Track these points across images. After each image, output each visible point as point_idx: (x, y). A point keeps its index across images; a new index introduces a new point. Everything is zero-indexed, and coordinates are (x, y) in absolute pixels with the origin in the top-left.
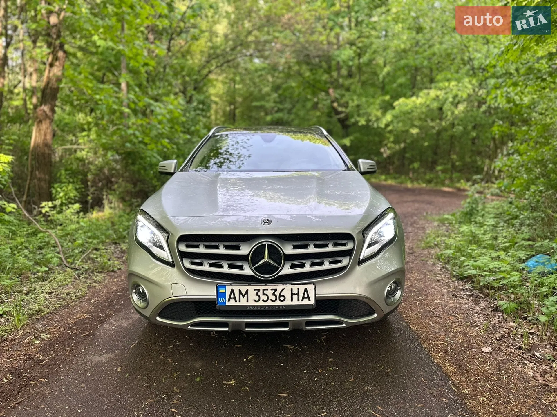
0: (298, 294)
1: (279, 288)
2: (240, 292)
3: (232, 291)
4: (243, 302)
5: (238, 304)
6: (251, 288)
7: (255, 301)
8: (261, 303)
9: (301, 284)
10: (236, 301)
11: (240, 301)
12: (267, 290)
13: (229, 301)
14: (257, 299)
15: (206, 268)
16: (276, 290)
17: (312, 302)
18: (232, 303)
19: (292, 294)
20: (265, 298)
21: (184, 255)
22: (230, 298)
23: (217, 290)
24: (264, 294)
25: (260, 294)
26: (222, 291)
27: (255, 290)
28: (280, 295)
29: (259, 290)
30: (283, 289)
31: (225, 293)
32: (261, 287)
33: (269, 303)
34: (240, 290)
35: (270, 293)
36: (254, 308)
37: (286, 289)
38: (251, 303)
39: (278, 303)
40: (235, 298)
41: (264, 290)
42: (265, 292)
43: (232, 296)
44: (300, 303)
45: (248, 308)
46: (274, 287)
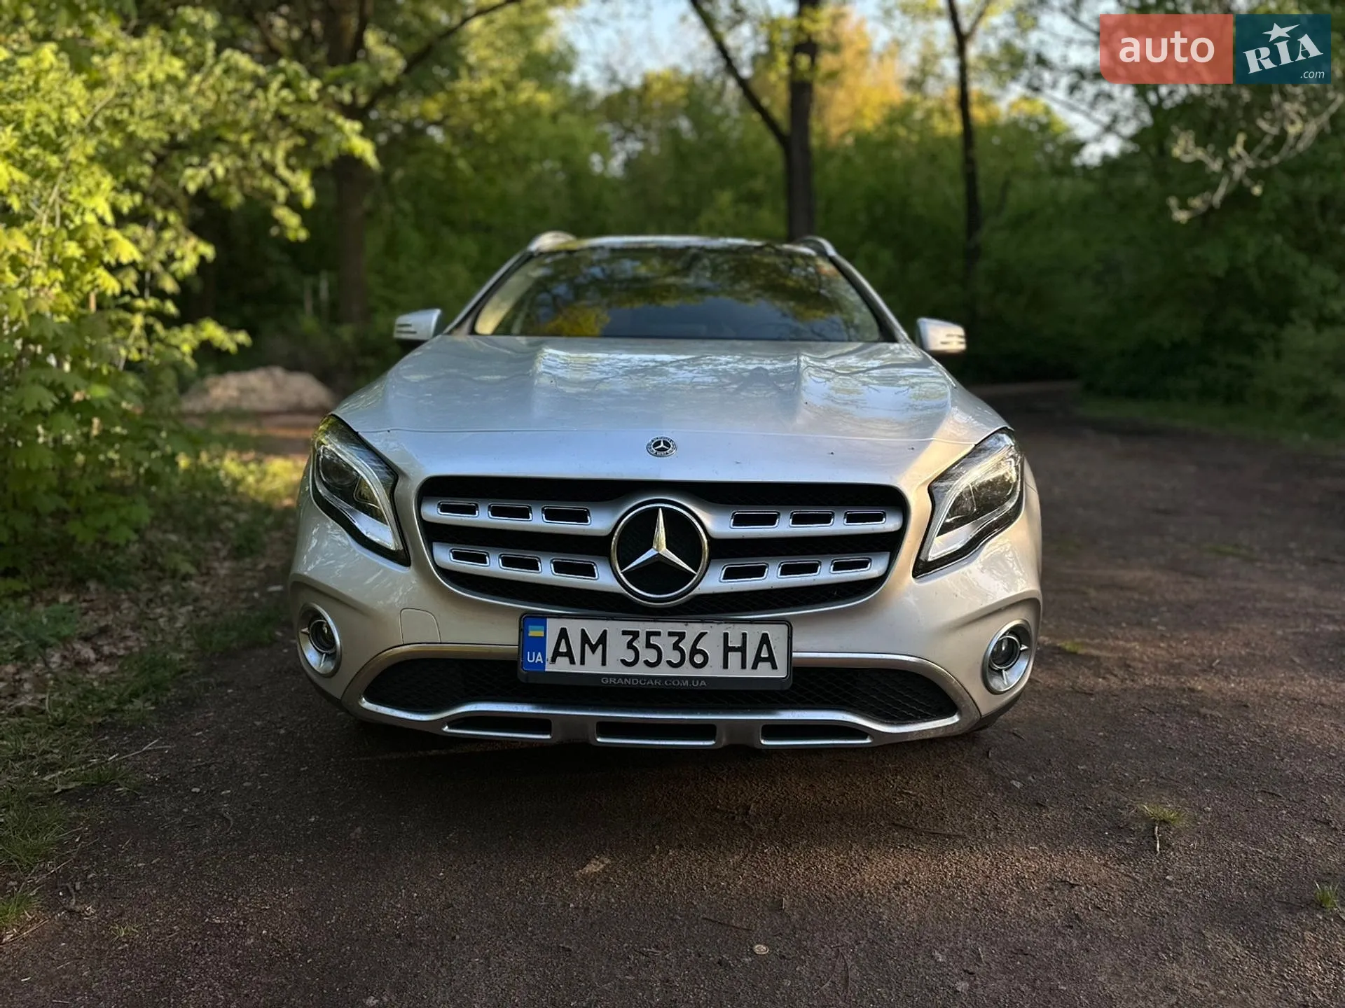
0: (742, 649)
1: (692, 630)
2: (585, 638)
3: (563, 634)
4: (593, 665)
5: (577, 669)
6: (615, 628)
7: (623, 661)
8: (640, 670)
9: (752, 622)
10: (572, 662)
11: (582, 662)
12: (658, 634)
13: (553, 660)
14: (630, 659)
15: (494, 566)
16: (681, 636)
17: (781, 673)
18: (562, 666)
19: (727, 649)
20: (651, 656)
21: (435, 533)
22: (557, 653)
23: (523, 631)
24: (649, 645)
25: (640, 644)
26: (534, 632)
27: (625, 633)
28: (694, 651)
29: (635, 635)
30: (702, 635)
31: (542, 641)
32: (642, 627)
33: (663, 671)
34: (583, 631)
35: (665, 643)
36: (620, 681)
37: (712, 635)
38: (614, 668)
39: (687, 671)
40: (569, 654)
41: (649, 634)
42: (653, 640)
43: (563, 649)
44: (748, 673)
45: (605, 682)
46: (678, 627)
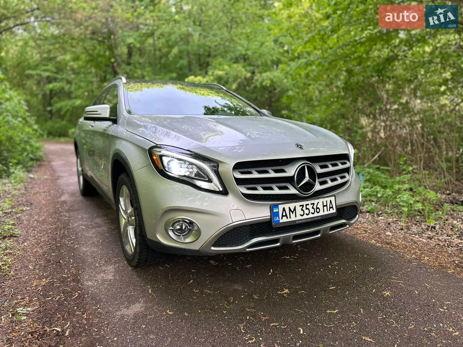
0: (326, 206)
1: (316, 202)
2: (290, 210)
3: (284, 209)
4: (293, 218)
5: (289, 220)
6: (297, 205)
7: (301, 215)
8: (305, 217)
9: (328, 197)
10: (287, 218)
11: (290, 218)
12: (308, 205)
13: (282, 218)
14: (302, 214)
15: (261, 191)
16: (313, 204)
17: (335, 211)
18: (285, 220)
19: (324, 206)
20: (307, 212)
21: (239, 182)
22: (283, 216)
23: (271, 210)
24: (307, 209)
25: (304, 208)
26: (275, 210)
27: (300, 206)
28: (317, 208)
29: (303, 206)
30: (318, 203)
31: (278, 213)
32: (304, 203)
33: (311, 216)
34: (289, 207)
35: (310, 207)
36: (299, 221)
37: (320, 202)
38: (299, 218)
39: (316, 215)
40: (286, 215)
41: (306, 205)
42: (308, 207)
43: (284, 214)
44: (329, 212)
45: (297, 222)
46: (313, 202)
